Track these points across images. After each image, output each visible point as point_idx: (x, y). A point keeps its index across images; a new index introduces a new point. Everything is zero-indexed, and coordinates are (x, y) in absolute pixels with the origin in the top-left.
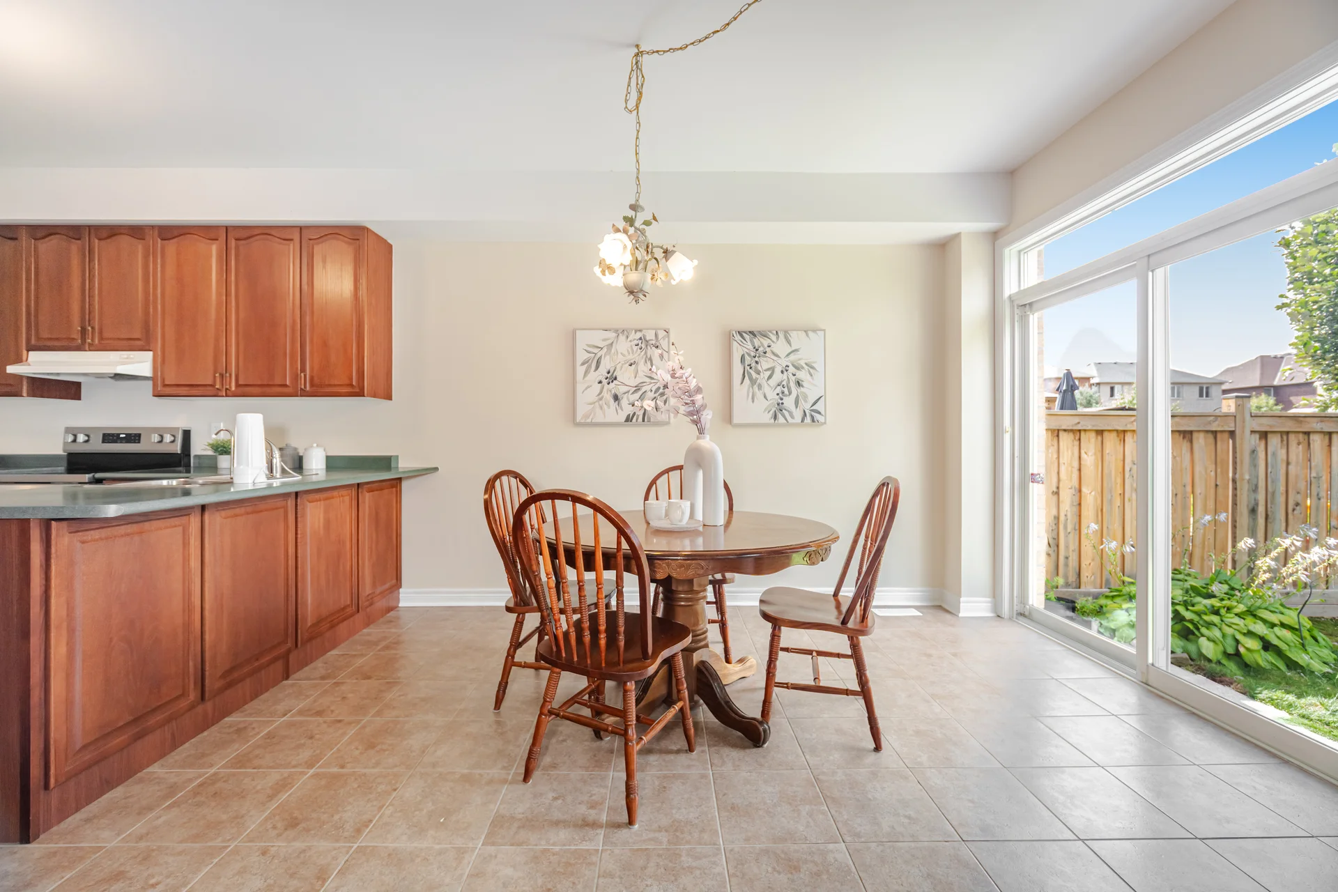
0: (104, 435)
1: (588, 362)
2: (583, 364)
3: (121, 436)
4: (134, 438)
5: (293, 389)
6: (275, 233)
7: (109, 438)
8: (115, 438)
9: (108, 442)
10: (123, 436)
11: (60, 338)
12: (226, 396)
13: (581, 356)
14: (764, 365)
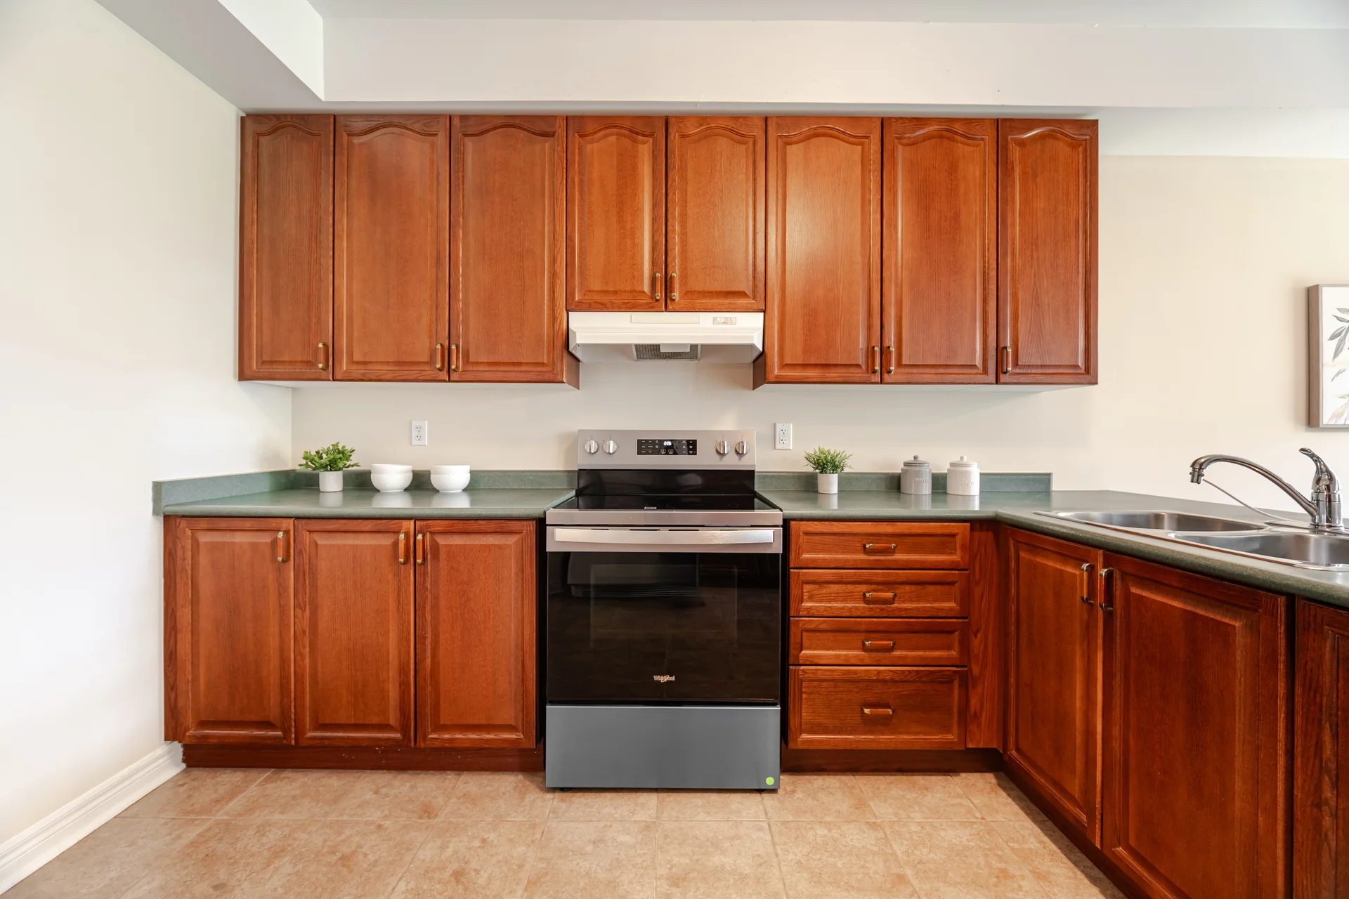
0: (640, 442)
1: (1339, 334)
2: (1332, 338)
3: (666, 443)
4: (692, 447)
5: (985, 371)
6: (958, 128)
7: (647, 448)
8: (657, 447)
9: (647, 453)
10: (669, 443)
11: (620, 291)
12: (881, 382)
13: (1331, 326)
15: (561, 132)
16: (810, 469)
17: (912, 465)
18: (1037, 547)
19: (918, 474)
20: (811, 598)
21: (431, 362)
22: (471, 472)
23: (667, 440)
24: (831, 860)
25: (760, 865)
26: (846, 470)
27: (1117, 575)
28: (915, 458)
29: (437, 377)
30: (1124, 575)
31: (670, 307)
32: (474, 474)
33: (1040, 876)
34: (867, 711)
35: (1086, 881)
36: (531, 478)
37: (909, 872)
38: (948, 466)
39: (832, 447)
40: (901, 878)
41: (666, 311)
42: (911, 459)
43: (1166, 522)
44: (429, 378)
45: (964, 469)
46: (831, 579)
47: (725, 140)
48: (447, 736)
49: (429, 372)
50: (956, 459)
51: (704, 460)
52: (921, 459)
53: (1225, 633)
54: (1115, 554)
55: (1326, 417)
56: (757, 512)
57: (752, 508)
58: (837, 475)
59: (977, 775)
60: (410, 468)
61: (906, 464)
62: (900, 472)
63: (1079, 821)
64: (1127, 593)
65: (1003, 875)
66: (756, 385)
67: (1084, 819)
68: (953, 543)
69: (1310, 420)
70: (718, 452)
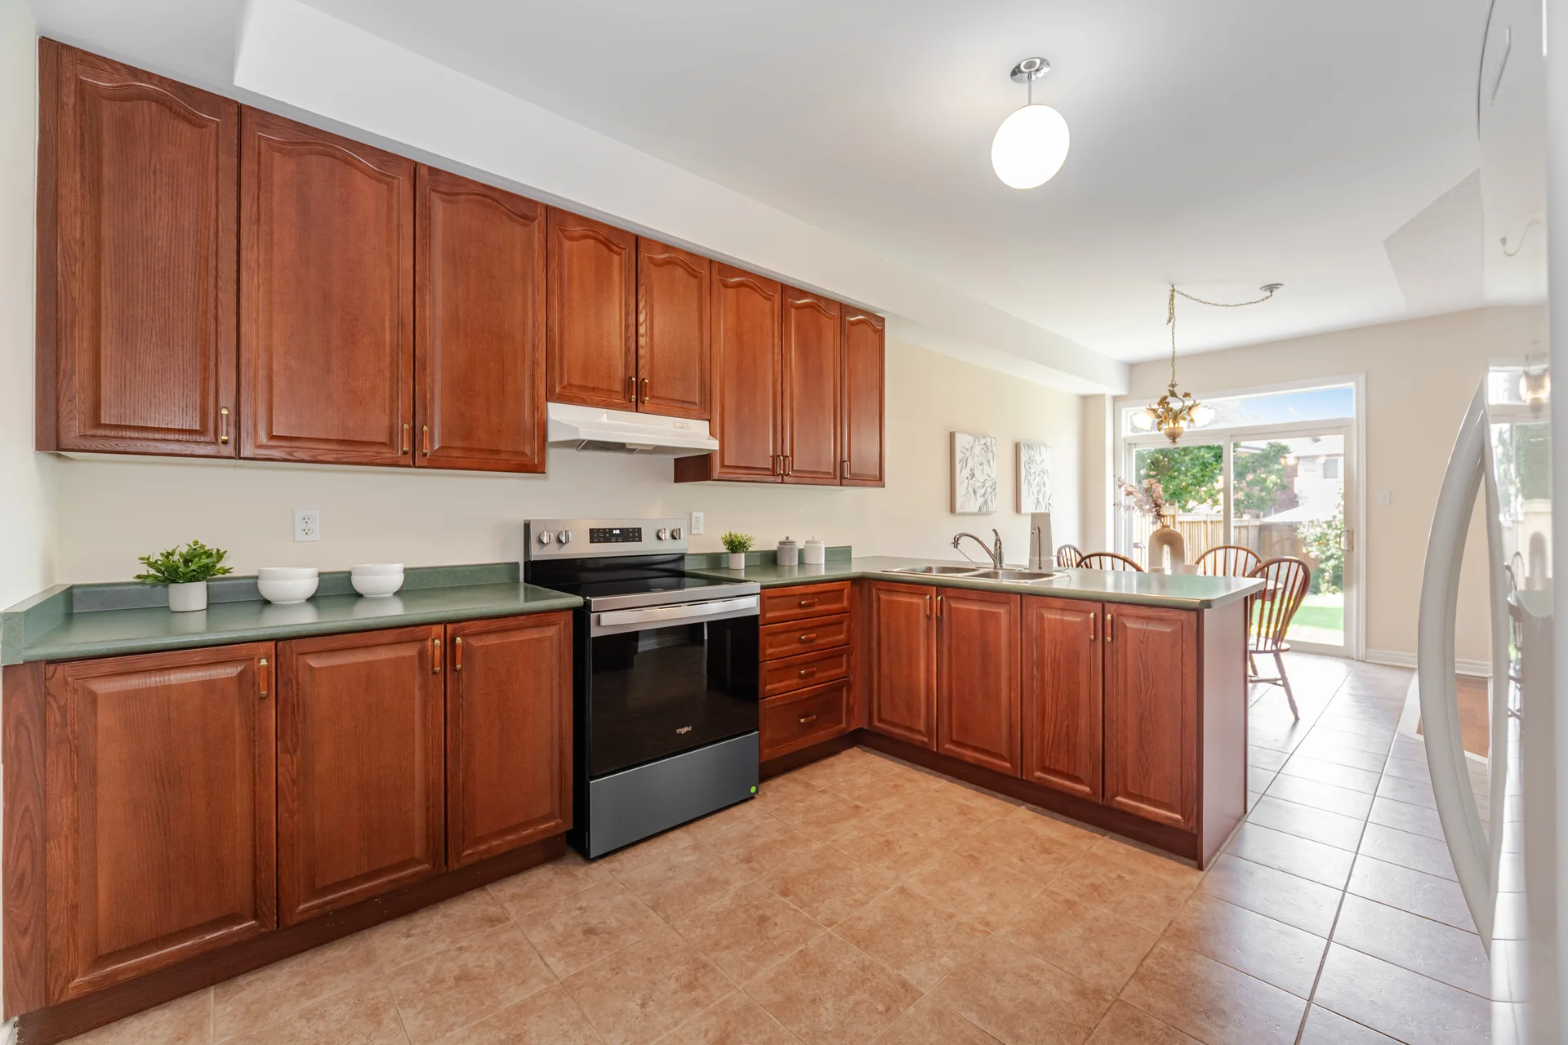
0: (593, 531)
1: (962, 461)
2: (959, 462)
3: (616, 532)
4: (632, 535)
5: (835, 478)
6: (822, 304)
7: (598, 536)
8: (607, 535)
9: (599, 542)
10: (618, 532)
11: (598, 388)
12: (782, 483)
13: (959, 456)
14: (1033, 471)
15: (541, 219)
16: (723, 549)
17: (786, 543)
18: (893, 591)
19: (791, 550)
20: (771, 646)
21: (391, 443)
22: (406, 570)
23: (616, 529)
24: (818, 814)
25: (785, 832)
26: (750, 549)
27: (944, 599)
28: (787, 538)
29: (399, 461)
30: (948, 597)
31: (640, 409)
32: (407, 572)
33: (910, 780)
34: (802, 720)
35: (928, 775)
36: (467, 573)
37: (858, 803)
38: (778, 544)
39: (741, 533)
40: (857, 807)
41: (637, 411)
42: (784, 539)
43: (934, 571)
44: (388, 462)
45: (818, 545)
46: (780, 630)
47: (682, 270)
48: (483, 847)
49: (387, 454)
50: (809, 538)
51: (647, 546)
52: (791, 539)
53: (996, 616)
54: (941, 587)
55: (958, 510)
56: (686, 590)
57: (683, 588)
58: (743, 554)
59: (850, 750)
60: (314, 571)
61: (781, 543)
62: (776, 549)
63: (924, 742)
64: (950, 607)
65: (896, 786)
66: (679, 478)
67: (926, 740)
68: (843, 595)
69: (952, 510)
70: (659, 538)
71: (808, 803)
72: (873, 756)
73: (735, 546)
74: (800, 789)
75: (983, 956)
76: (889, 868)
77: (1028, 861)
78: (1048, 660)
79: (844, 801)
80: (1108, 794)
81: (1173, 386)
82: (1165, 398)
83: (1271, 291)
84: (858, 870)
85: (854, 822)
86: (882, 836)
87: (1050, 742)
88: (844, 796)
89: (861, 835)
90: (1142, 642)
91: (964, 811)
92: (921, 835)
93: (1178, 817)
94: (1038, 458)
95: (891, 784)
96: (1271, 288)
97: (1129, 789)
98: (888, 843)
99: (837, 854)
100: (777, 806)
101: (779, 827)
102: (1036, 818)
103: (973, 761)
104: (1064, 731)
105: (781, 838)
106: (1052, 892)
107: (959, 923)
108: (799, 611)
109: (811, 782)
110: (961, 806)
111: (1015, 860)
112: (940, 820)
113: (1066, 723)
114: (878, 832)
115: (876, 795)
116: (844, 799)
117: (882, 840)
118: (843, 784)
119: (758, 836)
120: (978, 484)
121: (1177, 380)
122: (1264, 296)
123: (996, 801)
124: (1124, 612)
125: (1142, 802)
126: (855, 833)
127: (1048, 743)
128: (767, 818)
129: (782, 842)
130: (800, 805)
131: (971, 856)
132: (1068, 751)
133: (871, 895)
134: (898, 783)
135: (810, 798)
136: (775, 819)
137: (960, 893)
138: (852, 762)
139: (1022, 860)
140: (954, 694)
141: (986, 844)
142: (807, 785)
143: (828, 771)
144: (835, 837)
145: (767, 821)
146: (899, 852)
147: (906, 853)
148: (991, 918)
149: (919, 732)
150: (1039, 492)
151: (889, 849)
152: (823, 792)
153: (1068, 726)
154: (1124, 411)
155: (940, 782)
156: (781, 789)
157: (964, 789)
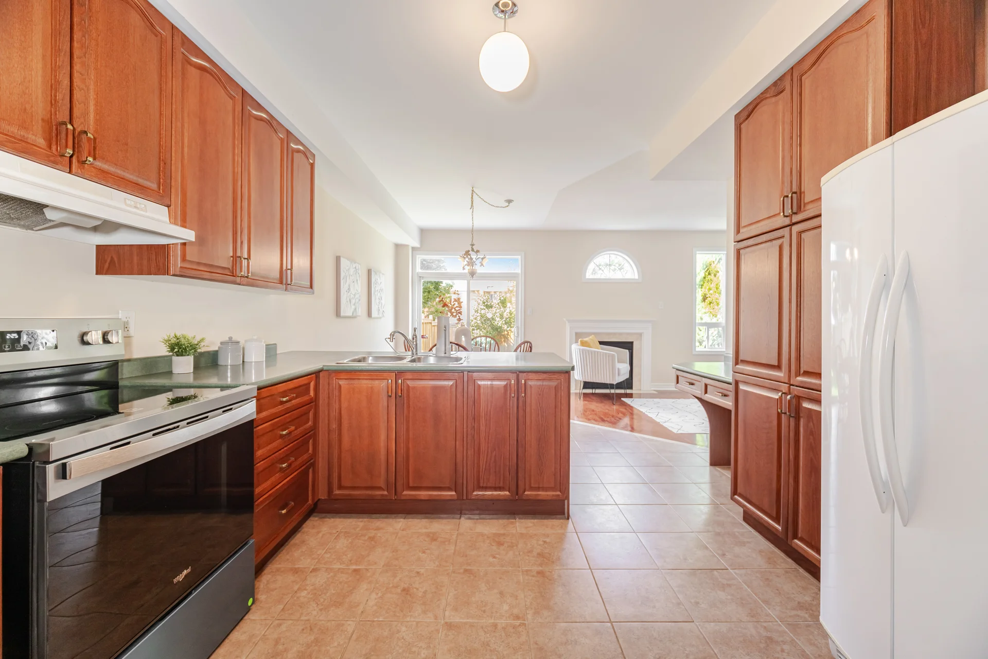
6: (274, 123)
10: (14, 336)
13: (342, 275)
14: (377, 289)
18: (354, 379)
20: (263, 446)
23: (11, 332)
24: (328, 594)
25: (311, 630)
27: (403, 381)
28: (230, 337)
30: (406, 380)
31: (75, 170)
34: (284, 512)
37: (354, 567)
40: (356, 571)
41: (69, 172)
43: (370, 360)
46: (267, 430)
47: (138, 17)
52: (234, 337)
53: (445, 389)
54: (400, 372)
58: (192, 356)
61: (222, 343)
63: (385, 495)
64: (408, 387)
66: (101, 269)
67: (386, 493)
68: (309, 387)
69: (338, 314)
70: (84, 343)
71: (309, 588)
72: (332, 519)
73: (179, 348)
74: (291, 578)
75: (536, 644)
76: (424, 612)
77: (497, 556)
78: (483, 414)
79: (340, 571)
80: (521, 491)
81: (473, 245)
82: (469, 251)
83: (509, 203)
84: (404, 629)
85: (364, 586)
86: (397, 587)
87: (484, 470)
88: (337, 566)
89: (380, 595)
90: (540, 395)
91: (433, 538)
92: (422, 571)
93: (559, 493)
94: (379, 281)
95: (366, 538)
96: (509, 201)
97: (532, 485)
98: (406, 591)
99: (375, 623)
100: (281, 607)
101: (301, 628)
102: (475, 523)
103: (426, 498)
104: (493, 459)
105: (312, 638)
106: (527, 571)
107: (504, 628)
108: (281, 408)
109: (297, 566)
110: (428, 535)
111: (491, 559)
112: (424, 552)
113: (494, 454)
114: (391, 585)
115: (363, 554)
116: (339, 569)
117: (399, 590)
118: (328, 555)
119: (286, 650)
120: (352, 296)
121: (474, 242)
122: (506, 206)
123: (445, 521)
124: (530, 377)
125: (539, 491)
126: (374, 596)
127: (482, 470)
128: (280, 625)
129: (316, 641)
130: (304, 593)
131: (466, 571)
132: (495, 472)
133: (432, 646)
134: (372, 535)
135: (308, 582)
136: (291, 622)
137: (484, 604)
138: (318, 533)
139: (494, 557)
140: (411, 452)
141: (466, 556)
142: (296, 571)
143: (304, 549)
144: (361, 608)
145: (283, 628)
146: (420, 594)
147: (425, 592)
148: (516, 611)
149: (380, 488)
150: (379, 303)
151: (410, 595)
152: (314, 570)
153: (495, 456)
154: (418, 256)
155: (399, 522)
156: (272, 586)
157: (419, 520)
